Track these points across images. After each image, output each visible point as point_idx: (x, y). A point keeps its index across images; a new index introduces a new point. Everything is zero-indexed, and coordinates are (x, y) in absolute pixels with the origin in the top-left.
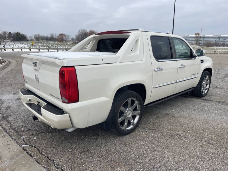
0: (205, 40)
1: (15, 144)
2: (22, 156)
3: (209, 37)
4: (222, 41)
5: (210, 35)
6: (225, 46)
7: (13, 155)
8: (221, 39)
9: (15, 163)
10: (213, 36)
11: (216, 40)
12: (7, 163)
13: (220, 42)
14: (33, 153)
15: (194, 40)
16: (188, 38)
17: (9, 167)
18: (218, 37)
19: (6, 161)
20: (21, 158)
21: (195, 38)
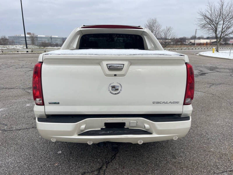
0: (38, 40)
3: (41, 38)
4: (54, 41)
5: (42, 35)
6: (58, 47)
8: (53, 40)
10: (45, 36)
11: (48, 40)
13: (53, 43)
15: (30, 40)
16: (21, 37)
18: (49, 37)
21: (31, 38)
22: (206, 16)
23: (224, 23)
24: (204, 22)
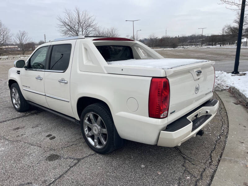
1: (219, 170)
2: (227, 158)
7: (233, 163)
9: (238, 157)
12: (243, 162)
14: (218, 153)
17: (244, 159)
19: (242, 164)
20: (230, 157)
22: (66, 23)
23: (83, 30)
24: (65, 29)
